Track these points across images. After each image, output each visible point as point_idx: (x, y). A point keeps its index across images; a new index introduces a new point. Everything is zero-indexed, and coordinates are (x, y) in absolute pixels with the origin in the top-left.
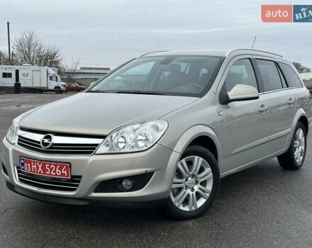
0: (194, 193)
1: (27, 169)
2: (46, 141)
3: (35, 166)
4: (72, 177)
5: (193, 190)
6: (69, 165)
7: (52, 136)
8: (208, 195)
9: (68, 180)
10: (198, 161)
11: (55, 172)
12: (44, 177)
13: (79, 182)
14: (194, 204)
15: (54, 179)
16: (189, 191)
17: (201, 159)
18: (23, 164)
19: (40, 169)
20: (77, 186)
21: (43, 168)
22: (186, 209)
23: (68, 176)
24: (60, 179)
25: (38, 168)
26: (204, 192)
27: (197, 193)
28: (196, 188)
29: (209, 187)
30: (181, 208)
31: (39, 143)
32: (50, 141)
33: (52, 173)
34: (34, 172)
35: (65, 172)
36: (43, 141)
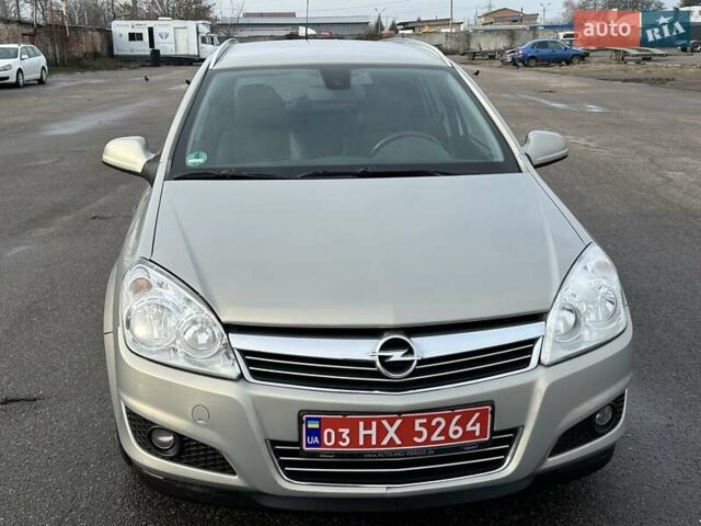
1: (334, 442)
2: (397, 356)
3: (373, 432)
4: (495, 433)
9: (482, 444)
11: (445, 432)
12: (405, 453)
13: (510, 440)
18: (315, 432)
19: (391, 435)
20: (505, 451)
23: (483, 434)
32: (411, 352)
35: (477, 428)
36: (381, 358)
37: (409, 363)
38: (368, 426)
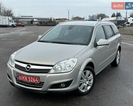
0: (87, 85)
1: (20, 78)
2: (28, 67)
3: (24, 78)
4: (40, 82)
5: (86, 83)
6: (39, 78)
7: (30, 65)
8: (91, 85)
9: (38, 84)
10: (88, 72)
11: (33, 80)
12: (28, 82)
13: (43, 84)
14: (87, 89)
15: (32, 83)
16: (85, 84)
17: (89, 71)
18: (18, 76)
19: (26, 79)
20: (42, 86)
21: (28, 78)
22: (84, 91)
23: (38, 82)
25: (25, 78)
26: (90, 83)
27: (88, 84)
28: (87, 83)
29: (92, 82)
30: (82, 91)
31: (25, 68)
32: (30, 67)
33: (31, 81)
34: (23, 80)
35: (37, 81)
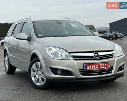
1: (89, 69)
2: (96, 55)
9: (109, 69)
11: (104, 67)
12: (99, 70)
19: (97, 67)
24: (106, 70)
35: (108, 66)
36: (94, 55)
37: (98, 56)
38: (94, 66)
